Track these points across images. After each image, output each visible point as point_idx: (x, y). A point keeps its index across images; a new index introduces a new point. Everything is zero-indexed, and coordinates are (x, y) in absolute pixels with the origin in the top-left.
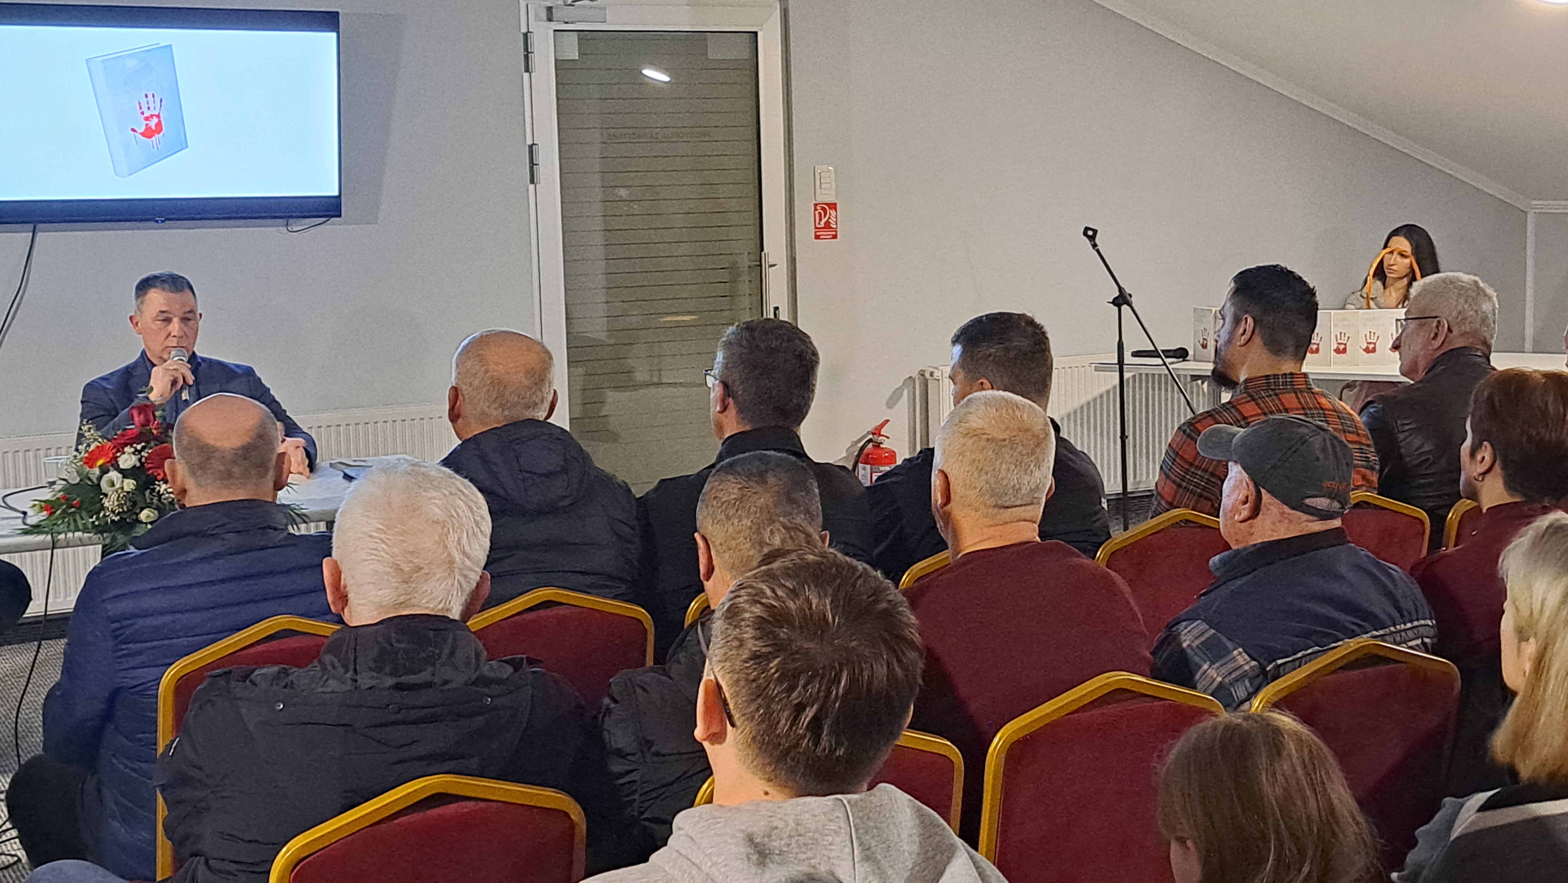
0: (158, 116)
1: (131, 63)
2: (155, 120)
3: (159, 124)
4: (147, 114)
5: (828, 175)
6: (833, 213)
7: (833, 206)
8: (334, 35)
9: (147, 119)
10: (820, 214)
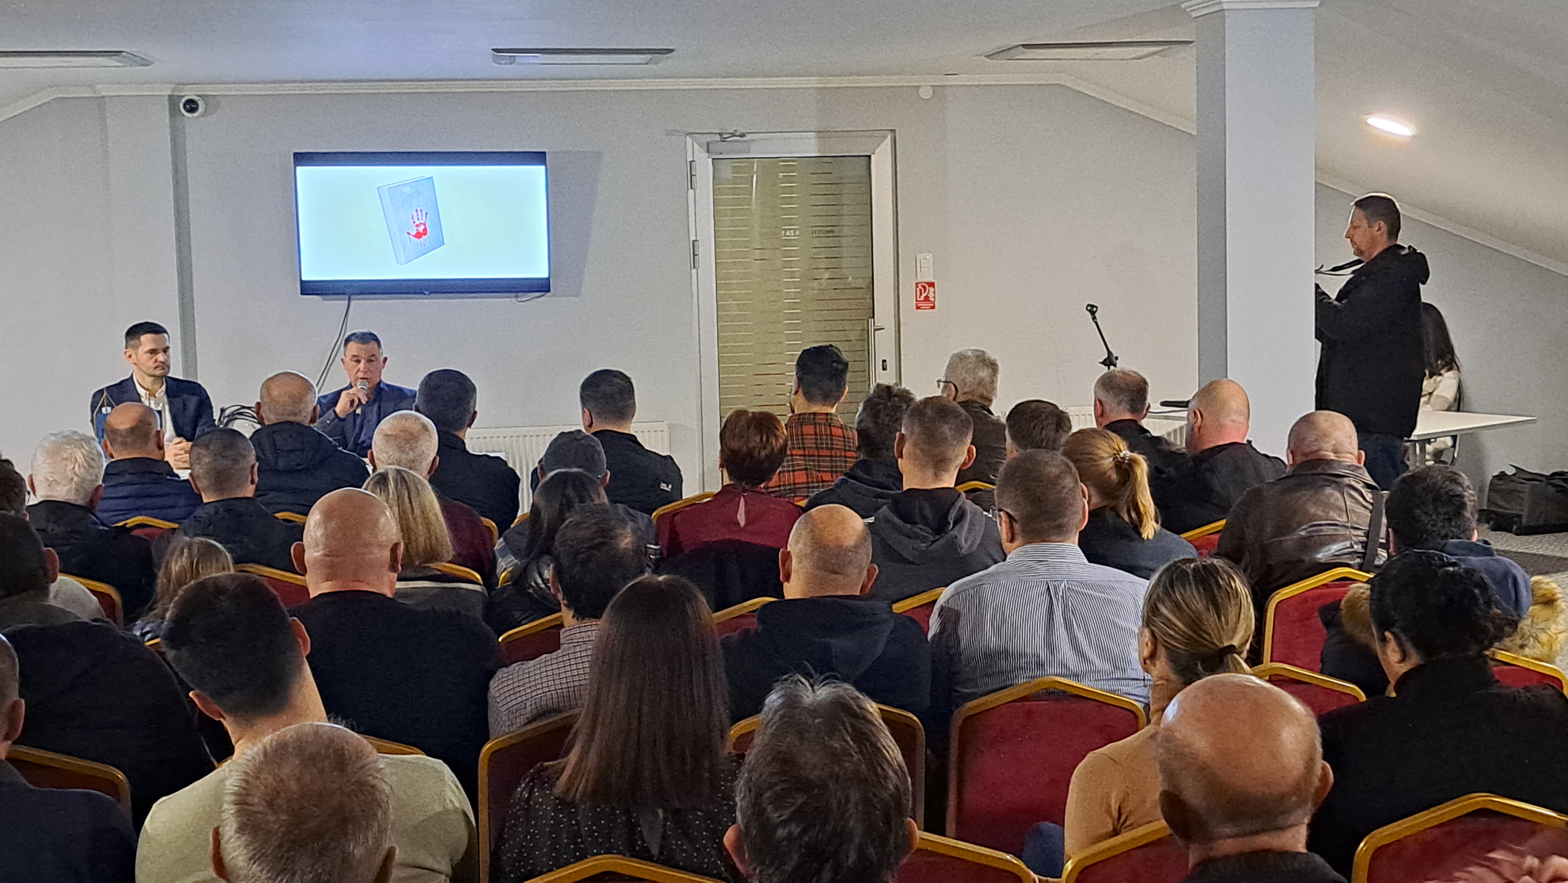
0: (425, 224)
1: (407, 189)
2: (423, 227)
3: (425, 229)
4: (417, 223)
5: (926, 261)
6: (932, 289)
7: (932, 285)
8: (543, 167)
9: (417, 226)
10: (921, 290)
